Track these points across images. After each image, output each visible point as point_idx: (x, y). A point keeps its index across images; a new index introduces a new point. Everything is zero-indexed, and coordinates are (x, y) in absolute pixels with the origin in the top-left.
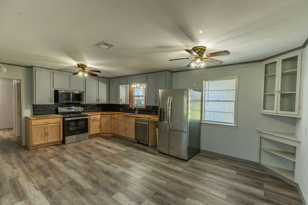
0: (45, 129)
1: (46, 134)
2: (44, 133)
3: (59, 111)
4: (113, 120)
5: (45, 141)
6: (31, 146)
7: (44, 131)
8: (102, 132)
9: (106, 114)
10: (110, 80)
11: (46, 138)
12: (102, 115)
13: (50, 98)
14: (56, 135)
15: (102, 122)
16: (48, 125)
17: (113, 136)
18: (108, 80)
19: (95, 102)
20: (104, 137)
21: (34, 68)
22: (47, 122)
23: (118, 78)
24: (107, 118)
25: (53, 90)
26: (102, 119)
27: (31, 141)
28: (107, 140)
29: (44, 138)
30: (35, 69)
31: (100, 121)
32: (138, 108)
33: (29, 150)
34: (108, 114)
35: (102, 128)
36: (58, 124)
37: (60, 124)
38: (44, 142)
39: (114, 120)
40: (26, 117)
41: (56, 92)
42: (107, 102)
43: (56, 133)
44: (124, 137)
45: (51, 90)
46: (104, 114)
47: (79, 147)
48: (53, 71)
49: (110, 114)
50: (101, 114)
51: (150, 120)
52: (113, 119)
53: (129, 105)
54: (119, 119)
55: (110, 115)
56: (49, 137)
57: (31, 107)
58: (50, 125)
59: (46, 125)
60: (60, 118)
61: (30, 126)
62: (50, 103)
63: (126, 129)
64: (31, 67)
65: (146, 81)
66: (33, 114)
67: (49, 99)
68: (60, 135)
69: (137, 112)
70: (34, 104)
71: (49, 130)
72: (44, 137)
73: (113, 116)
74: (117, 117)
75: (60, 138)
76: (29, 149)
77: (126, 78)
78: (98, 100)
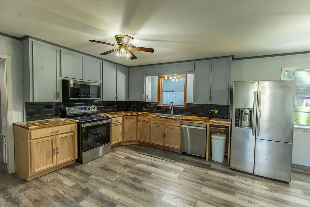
0: (52, 143)
1: (55, 152)
2: (51, 151)
3: (68, 113)
4: (139, 124)
5: (53, 163)
6: (30, 175)
7: (51, 147)
8: (125, 140)
9: (131, 115)
10: (130, 69)
11: (55, 157)
12: (124, 117)
13: (56, 93)
14: (69, 151)
15: (125, 126)
16: (57, 136)
17: (139, 145)
18: (127, 69)
19: (113, 99)
20: (128, 147)
21: (30, 40)
22: (56, 132)
23: (144, 67)
24: (132, 121)
25: (60, 79)
26: (125, 121)
27: (29, 167)
28: (139, 152)
29: (52, 160)
30: (32, 42)
31: (122, 125)
32: (174, 107)
33: (27, 181)
34: (133, 115)
35: (125, 135)
36: (72, 134)
37: (74, 134)
38: (51, 165)
39: (142, 123)
40: (14, 124)
41: (65, 83)
42: (126, 99)
43: (69, 148)
44: (161, 146)
45: (58, 79)
46: (127, 115)
47: (109, 168)
48: (60, 48)
49: (136, 115)
50: (124, 115)
51: (208, 124)
52: (140, 121)
53: (157, 103)
54: (152, 122)
55: (135, 117)
56: (58, 155)
57: (21, 106)
58: (60, 136)
59: (54, 137)
60: (74, 125)
61: (29, 141)
62: (55, 101)
63: (164, 135)
64: (25, 38)
65: (193, 71)
66: (26, 118)
67: (54, 93)
68: (74, 151)
69: (172, 112)
70: (31, 101)
71: (59, 145)
72: (51, 157)
73: (140, 118)
74: (148, 120)
75: (74, 155)
76: (24, 181)
77: (159, 66)
78: (117, 96)
